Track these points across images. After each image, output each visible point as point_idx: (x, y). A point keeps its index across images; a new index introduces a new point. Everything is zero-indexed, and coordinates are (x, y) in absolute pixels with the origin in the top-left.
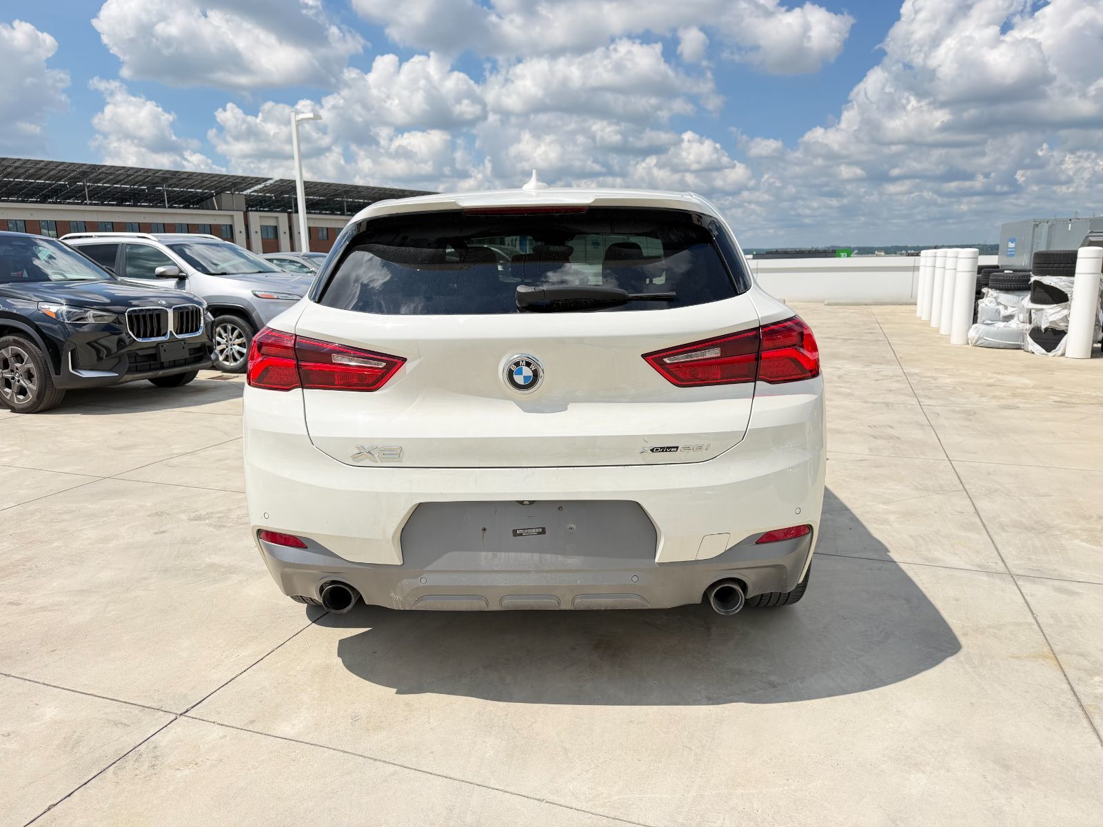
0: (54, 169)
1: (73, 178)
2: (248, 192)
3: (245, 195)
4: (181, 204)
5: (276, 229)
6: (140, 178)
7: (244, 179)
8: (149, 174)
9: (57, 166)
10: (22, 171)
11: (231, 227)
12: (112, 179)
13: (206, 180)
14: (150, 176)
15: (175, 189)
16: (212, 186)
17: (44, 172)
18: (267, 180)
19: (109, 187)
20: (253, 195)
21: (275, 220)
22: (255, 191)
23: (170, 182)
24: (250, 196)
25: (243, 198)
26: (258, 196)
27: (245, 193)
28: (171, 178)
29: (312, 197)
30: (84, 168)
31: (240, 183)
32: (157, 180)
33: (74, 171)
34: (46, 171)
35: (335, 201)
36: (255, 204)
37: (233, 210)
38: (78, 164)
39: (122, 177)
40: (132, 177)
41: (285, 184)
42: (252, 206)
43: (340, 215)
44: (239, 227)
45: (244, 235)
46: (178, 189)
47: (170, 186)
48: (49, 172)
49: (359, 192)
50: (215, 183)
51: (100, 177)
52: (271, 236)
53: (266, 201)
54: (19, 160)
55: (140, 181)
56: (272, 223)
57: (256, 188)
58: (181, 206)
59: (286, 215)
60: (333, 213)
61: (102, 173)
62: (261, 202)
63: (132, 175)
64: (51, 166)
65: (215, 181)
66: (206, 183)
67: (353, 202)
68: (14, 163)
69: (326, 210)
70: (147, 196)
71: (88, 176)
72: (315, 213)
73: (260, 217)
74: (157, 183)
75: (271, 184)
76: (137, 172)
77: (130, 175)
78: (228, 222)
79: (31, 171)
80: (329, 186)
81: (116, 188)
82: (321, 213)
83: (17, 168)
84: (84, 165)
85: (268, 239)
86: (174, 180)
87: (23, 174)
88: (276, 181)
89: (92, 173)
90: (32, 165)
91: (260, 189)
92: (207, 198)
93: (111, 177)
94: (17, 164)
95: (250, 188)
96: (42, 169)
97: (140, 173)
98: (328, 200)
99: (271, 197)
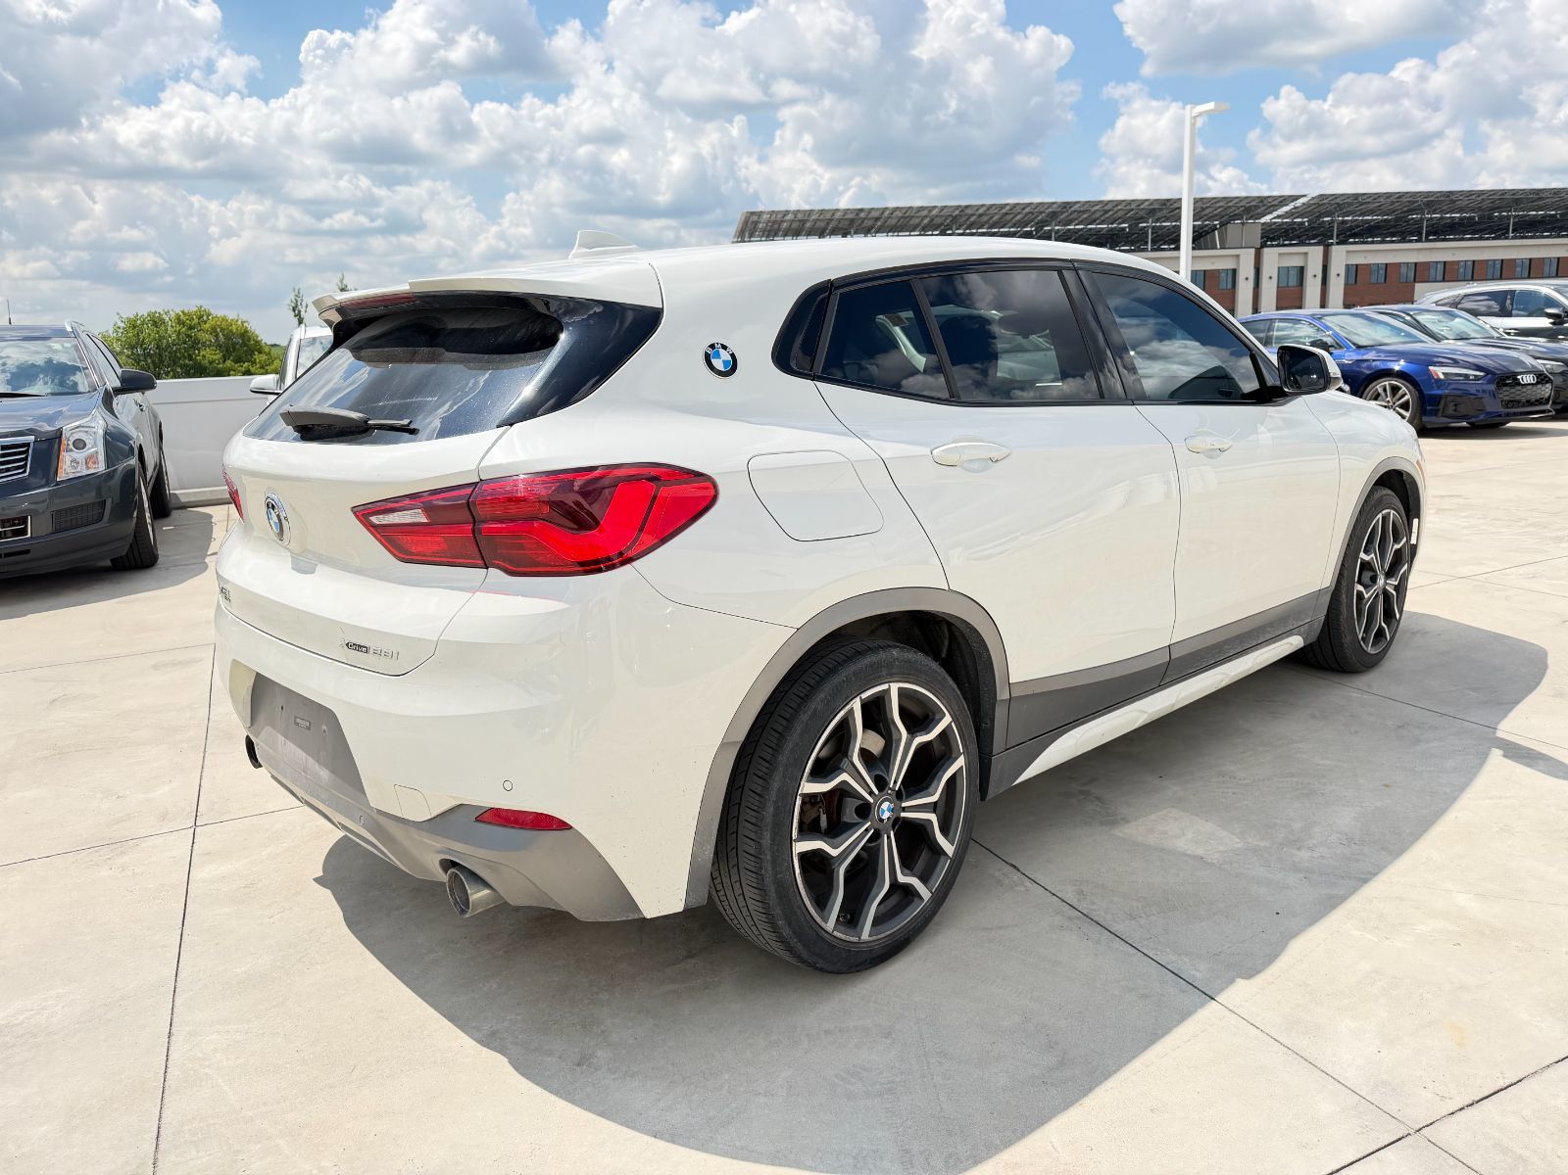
0: (1019, 213)
1: (1042, 221)
2: (1267, 219)
3: (1263, 224)
4: (1172, 244)
5: (1302, 270)
6: (1120, 214)
7: (1262, 200)
8: (1133, 207)
9: (1023, 209)
10: (985, 218)
11: (1234, 271)
12: (1086, 219)
13: (1207, 207)
14: (1132, 210)
15: (1164, 224)
16: (1216, 215)
17: (1009, 217)
18: (1297, 197)
19: (1082, 229)
20: (1275, 223)
21: (1302, 257)
22: (1278, 217)
23: (1159, 215)
24: (1270, 224)
25: (1260, 227)
26: (1283, 223)
27: (1263, 220)
28: (1160, 210)
29: (1369, 218)
30: (1054, 208)
31: (1257, 207)
32: (1142, 213)
33: (1041, 213)
34: (1012, 216)
35: (1409, 220)
36: (1274, 236)
37: (1242, 248)
38: (1047, 203)
39: (1098, 215)
40: (1111, 213)
41: (1325, 201)
42: (1273, 239)
43: (1417, 241)
44: (1246, 270)
45: (1251, 284)
46: (1169, 224)
47: (1157, 220)
48: (1014, 217)
49: (1453, 202)
50: (1220, 210)
51: (1071, 217)
52: (1293, 281)
53: (1294, 230)
54: (983, 205)
55: (1120, 218)
56: (1297, 262)
57: (1281, 211)
58: (1172, 246)
59: (1321, 248)
60: (1403, 240)
61: (1075, 211)
62: (1287, 231)
63: (1110, 210)
64: (1018, 209)
65: (1220, 207)
66: (1207, 211)
67: (1442, 218)
68: (977, 210)
69: (1393, 235)
70: (1128, 238)
71: (1057, 217)
72: (1372, 242)
73: (1280, 254)
74: (1142, 218)
75: (1304, 204)
76: (1117, 206)
77: (1106, 212)
78: (1229, 265)
79: (995, 219)
80: (1400, 197)
81: (1091, 229)
82: (1383, 242)
83: (980, 216)
84: (1054, 203)
85: (1288, 287)
86: (1165, 212)
87: (986, 222)
88: (1313, 198)
89: (1062, 213)
90: (996, 211)
91: (1286, 212)
92: (1207, 233)
93: (1085, 216)
94: (981, 211)
95: (1270, 213)
96: (1006, 214)
97: (1119, 207)
98: (1397, 219)
99: (1303, 223)
